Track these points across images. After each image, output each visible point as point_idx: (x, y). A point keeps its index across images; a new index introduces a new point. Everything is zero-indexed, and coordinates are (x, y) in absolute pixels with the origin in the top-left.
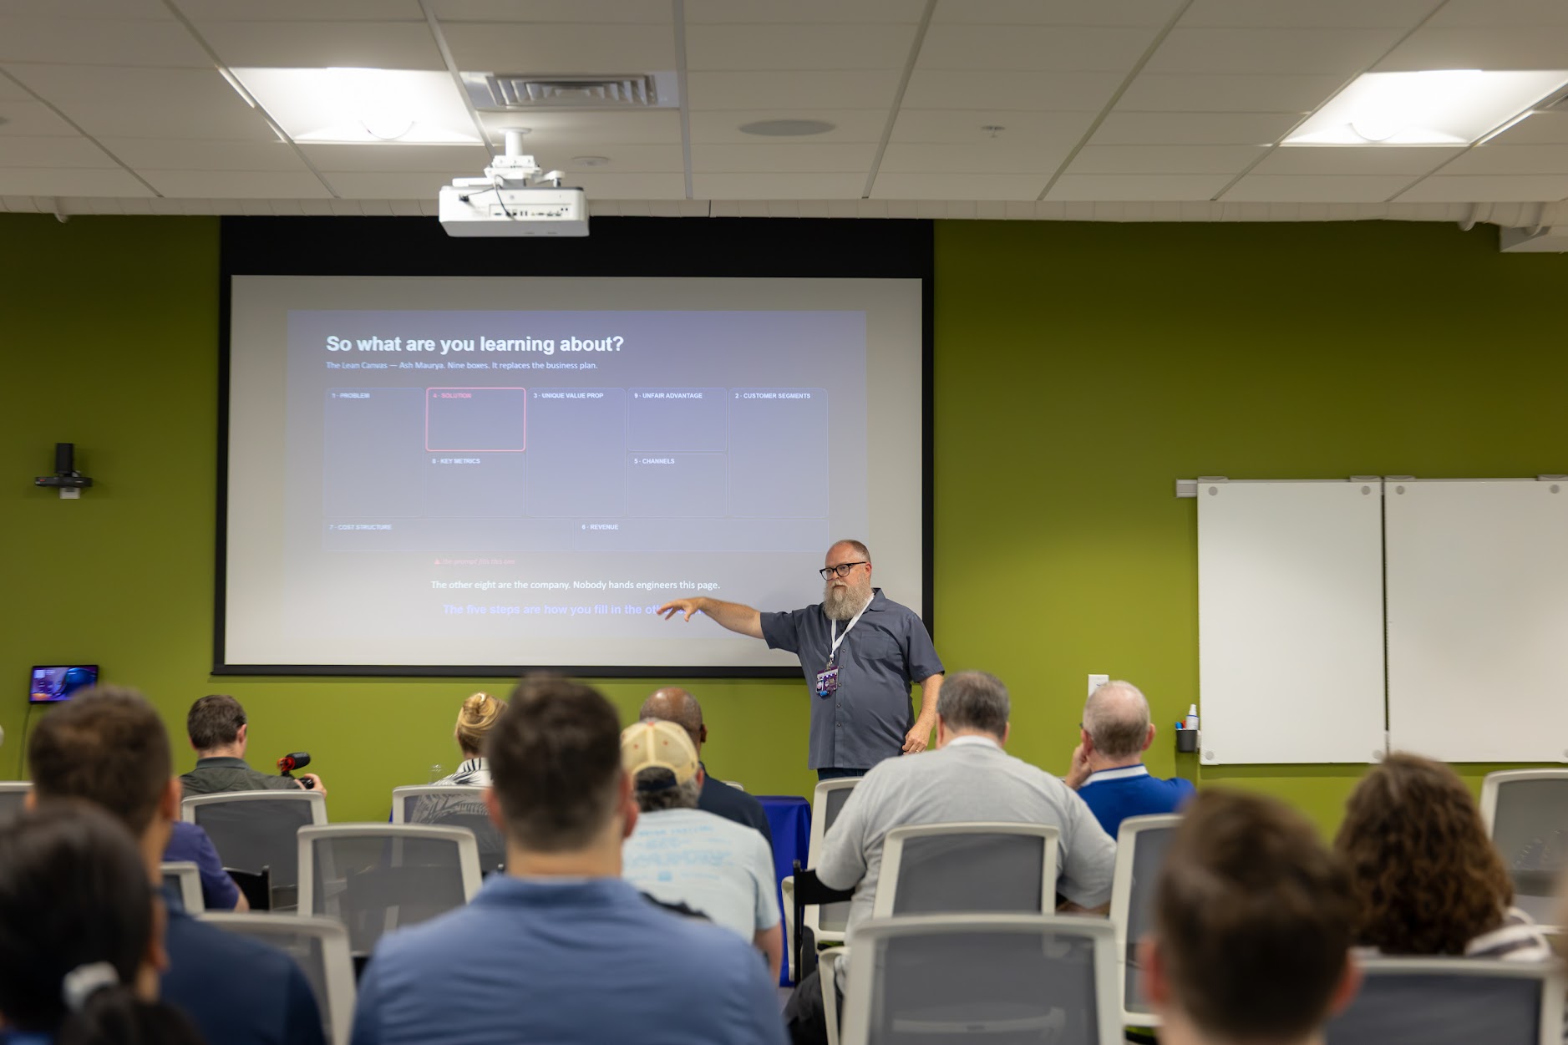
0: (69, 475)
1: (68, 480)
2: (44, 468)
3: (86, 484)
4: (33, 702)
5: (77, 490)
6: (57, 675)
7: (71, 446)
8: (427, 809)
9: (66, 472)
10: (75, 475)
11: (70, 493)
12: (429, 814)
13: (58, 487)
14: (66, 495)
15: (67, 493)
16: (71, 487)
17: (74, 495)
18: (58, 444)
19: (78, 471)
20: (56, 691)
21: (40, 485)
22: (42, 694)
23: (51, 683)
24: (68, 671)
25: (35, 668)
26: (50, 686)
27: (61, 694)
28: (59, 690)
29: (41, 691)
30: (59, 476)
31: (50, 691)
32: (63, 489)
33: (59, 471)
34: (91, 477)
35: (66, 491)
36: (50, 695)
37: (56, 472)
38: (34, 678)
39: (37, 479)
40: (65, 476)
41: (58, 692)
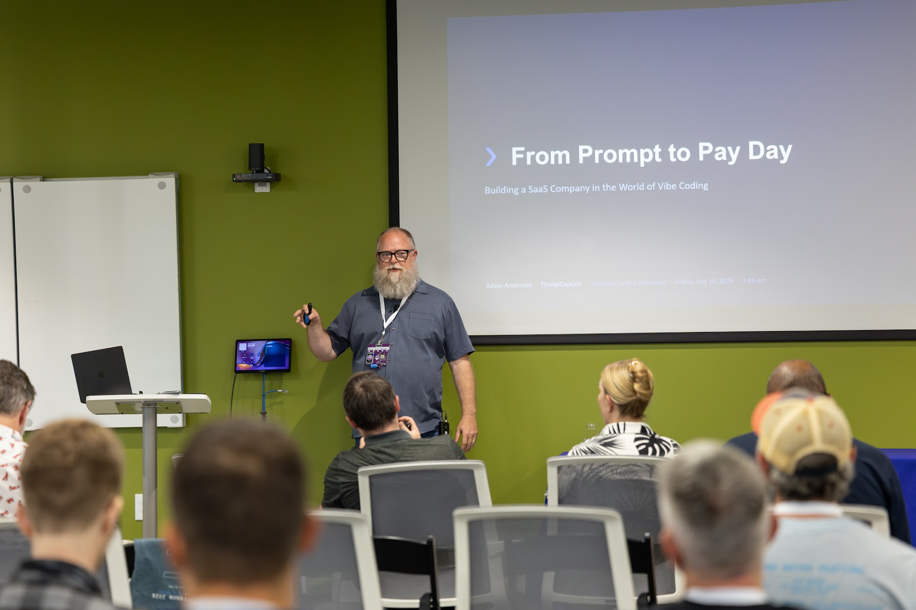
0: (262, 171)
1: (260, 176)
2: (240, 167)
3: (276, 179)
4: (238, 372)
5: (268, 184)
6: (257, 348)
7: (262, 145)
9: (257, 169)
10: (266, 171)
11: (264, 188)
13: (251, 182)
14: (258, 189)
15: (261, 188)
16: (263, 182)
17: (266, 189)
18: (250, 145)
19: (269, 168)
20: (256, 362)
21: (236, 181)
22: (245, 365)
23: (252, 355)
24: (266, 345)
25: (238, 342)
26: (252, 358)
27: (261, 364)
28: (259, 361)
29: (244, 362)
30: (253, 173)
31: (252, 362)
32: (256, 185)
33: (253, 169)
34: (279, 173)
35: (259, 186)
36: (252, 365)
37: (250, 169)
38: (238, 351)
39: (234, 176)
40: (257, 172)
41: (258, 363)
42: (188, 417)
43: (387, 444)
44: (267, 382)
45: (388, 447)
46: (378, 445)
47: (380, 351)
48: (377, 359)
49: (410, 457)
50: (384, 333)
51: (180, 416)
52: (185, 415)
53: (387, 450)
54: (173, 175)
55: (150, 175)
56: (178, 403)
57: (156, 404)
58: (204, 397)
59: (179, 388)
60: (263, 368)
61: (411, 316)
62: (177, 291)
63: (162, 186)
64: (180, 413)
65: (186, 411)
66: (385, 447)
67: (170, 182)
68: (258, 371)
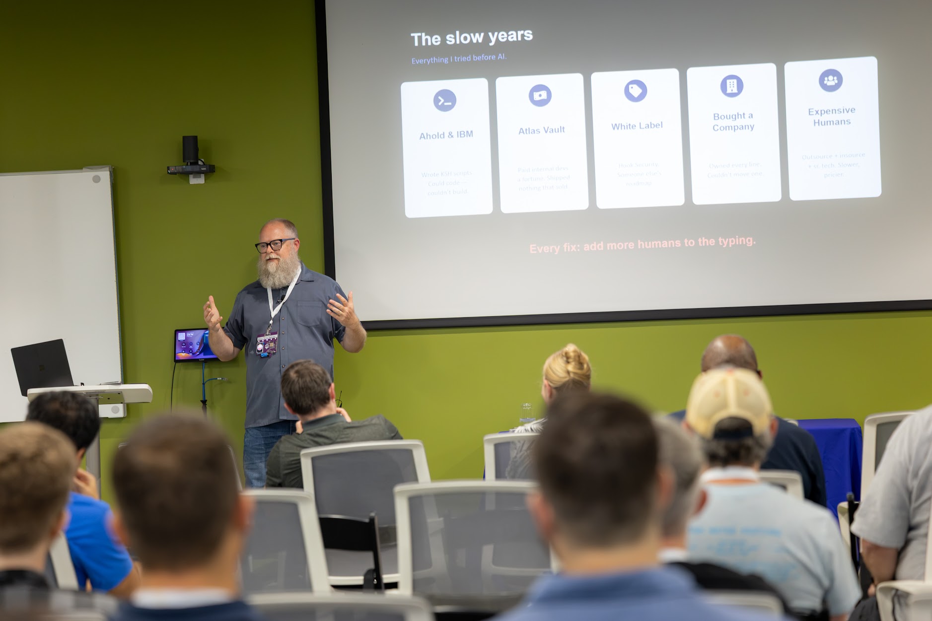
0: (196, 163)
1: (196, 168)
2: (175, 160)
3: (210, 171)
4: (177, 361)
5: (203, 176)
6: (196, 337)
7: (195, 138)
8: (516, 449)
9: (192, 161)
10: (200, 163)
11: (198, 179)
12: (517, 454)
13: (186, 174)
14: (193, 181)
15: (195, 179)
16: (197, 173)
17: (201, 180)
18: (184, 137)
19: (203, 160)
20: (196, 351)
21: (171, 173)
22: (185, 354)
23: (191, 344)
24: (204, 334)
25: (177, 331)
26: (191, 347)
27: (200, 353)
28: (198, 350)
29: (184, 352)
30: (187, 165)
31: (191, 351)
32: (191, 176)
33: (187, 161)
34: (213, 164)
35: (194, 177)
36: (191, 354)
37: (184, 161)
38: (177, 341)
39: (168, 168)
40: (191, 164)
41: (198, 352)
42: (128, 407)
43: (324, 428)
44: (206, 371)
45: (325, 430)
46: (315, 429)
47: (269, 340)
48: (266, 348)
49: (347, 438)
50: (271, 322)
51: (121, 406)
52: (126, 405)
53: (324, 433)
54: (108, 169)
55: (84, 169)
56: (120, 393)
57: (97, 395)
58: (145, 386)
59: (119, 380)
60: (202, 356)
61: (299, 305)
62: (115, 283)
63: (97, 179)
64: (122, 403)
65: (127, 401)
66: (322, 431)
67: (105, 175)
68: (197, 360)
